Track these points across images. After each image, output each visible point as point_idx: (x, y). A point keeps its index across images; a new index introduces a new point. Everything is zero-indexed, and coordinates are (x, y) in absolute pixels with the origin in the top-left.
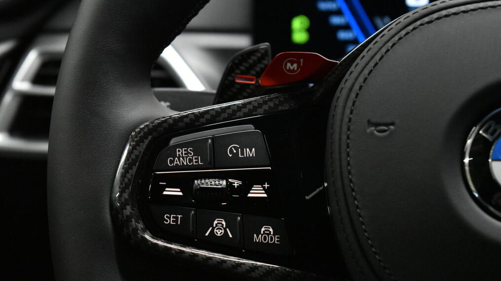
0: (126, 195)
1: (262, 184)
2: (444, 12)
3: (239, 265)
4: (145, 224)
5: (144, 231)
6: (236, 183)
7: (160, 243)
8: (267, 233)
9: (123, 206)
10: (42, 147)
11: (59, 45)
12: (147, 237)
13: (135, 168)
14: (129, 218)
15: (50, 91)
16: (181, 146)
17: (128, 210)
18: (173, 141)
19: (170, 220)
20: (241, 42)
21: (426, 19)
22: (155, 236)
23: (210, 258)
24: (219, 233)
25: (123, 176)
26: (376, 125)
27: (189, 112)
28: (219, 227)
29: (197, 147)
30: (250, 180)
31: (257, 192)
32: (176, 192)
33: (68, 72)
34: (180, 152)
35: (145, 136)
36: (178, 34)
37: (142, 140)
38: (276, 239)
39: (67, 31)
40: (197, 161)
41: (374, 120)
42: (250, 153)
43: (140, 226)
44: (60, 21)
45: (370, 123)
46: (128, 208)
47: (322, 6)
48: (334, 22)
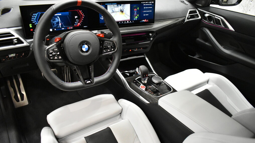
3: (59, 61)
4: (49, 59)
7: (51, 61)
19: (51, 58)
23: (56, 61)
24: (56, 58)
29: (52, 50)
31: (58, 53)
32: (51, 55)
34: (50, 51)
38: (61, 58)
42: (57, 49)
45: (71, 46)
47: (33, 22)
48: (35, 24)
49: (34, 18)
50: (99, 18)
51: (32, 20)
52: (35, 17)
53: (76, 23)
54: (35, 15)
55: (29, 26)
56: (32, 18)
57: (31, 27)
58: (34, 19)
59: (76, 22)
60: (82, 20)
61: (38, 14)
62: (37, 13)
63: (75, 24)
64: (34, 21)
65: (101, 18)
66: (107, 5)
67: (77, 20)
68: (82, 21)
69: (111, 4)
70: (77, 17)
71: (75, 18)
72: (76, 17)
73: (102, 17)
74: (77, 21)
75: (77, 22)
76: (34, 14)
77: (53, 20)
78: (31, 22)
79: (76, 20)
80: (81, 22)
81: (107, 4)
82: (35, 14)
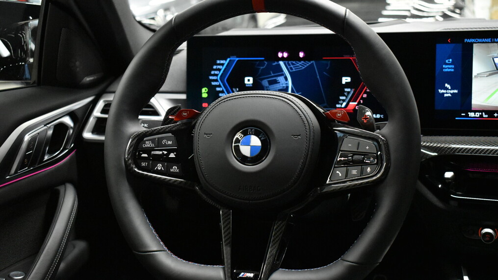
0: (129, 157)
1: (174, 153)
2: (229, 99)
3: (166, 179)
4: (135, 165)
5: (135, 168)
6: (165, 152)
7: (140, 172)
8: (175, 169)
9: (128, 160)
10: (102, 138)
11: (110, 98)
12: (136, 169)
13: (132, 148)
14: (130, 164)
15: (106, 116)
16: (147, 140)
17: (130, 161)
18: (145, 139)
19: (143, 164)
20: (183, 97)
21: (224, 101)
22: (139, 169)
23: (156, 177)
24: (159, 168)
25: (129, 150)
26: (207, 134)
27: (157, 128)
28: (159, 167)
29: (153, 141)
30: (170, 151)
31: (172, 155)
32: (146, 155)
33: (113, 109)
34: (147, 142)
35: (136, 138)
36: (156, 94)
37: (135, 139)
38: (178, 171)
39: (114, 92)
40: (152, 145)
41: (206, 133)
42: (170, 143)
43: (134, 166)
44: (111, 89)
45: (205, 134)
46: (130, 160)
47: (213, 83)
48: (218, 89)
49: (216, 72)
50: (434, 91)
51: (211, 78)
52: (219, 70)
53: (344, 101)
54: (223, 65)
55: (201, 93)
56: (213, 72)
57: (205, 95)
58: (217, 75)
59: (344, 95)
60: (365, 92)
61: (230, 61)
62: (228, 60)
63: (341, 102)
64: (216, 80)
65: (441, 91)
66: (471, 45)
67: (349, 90)
68: (365, 96)
69: (489, 40)
70: (348, 79)
71: (344, 82)
72: (346, 80)
73: (447, 89)
74: (349, 93)
75: (347, 97)
76: (220, 60)
77: (269, 81)
78: (208, 84)
79: (346, 90)
80: (362, 98)
81: (473, 40)
82: (222, 62)
